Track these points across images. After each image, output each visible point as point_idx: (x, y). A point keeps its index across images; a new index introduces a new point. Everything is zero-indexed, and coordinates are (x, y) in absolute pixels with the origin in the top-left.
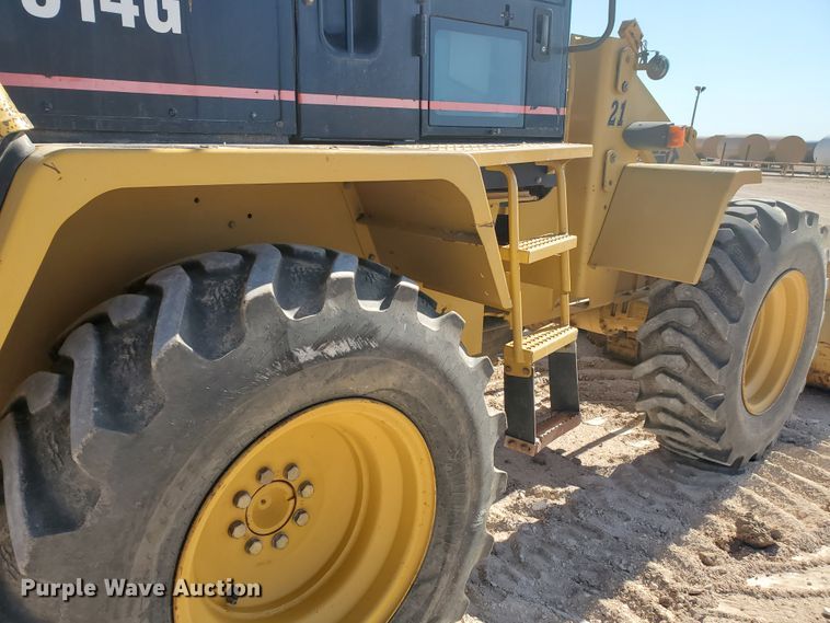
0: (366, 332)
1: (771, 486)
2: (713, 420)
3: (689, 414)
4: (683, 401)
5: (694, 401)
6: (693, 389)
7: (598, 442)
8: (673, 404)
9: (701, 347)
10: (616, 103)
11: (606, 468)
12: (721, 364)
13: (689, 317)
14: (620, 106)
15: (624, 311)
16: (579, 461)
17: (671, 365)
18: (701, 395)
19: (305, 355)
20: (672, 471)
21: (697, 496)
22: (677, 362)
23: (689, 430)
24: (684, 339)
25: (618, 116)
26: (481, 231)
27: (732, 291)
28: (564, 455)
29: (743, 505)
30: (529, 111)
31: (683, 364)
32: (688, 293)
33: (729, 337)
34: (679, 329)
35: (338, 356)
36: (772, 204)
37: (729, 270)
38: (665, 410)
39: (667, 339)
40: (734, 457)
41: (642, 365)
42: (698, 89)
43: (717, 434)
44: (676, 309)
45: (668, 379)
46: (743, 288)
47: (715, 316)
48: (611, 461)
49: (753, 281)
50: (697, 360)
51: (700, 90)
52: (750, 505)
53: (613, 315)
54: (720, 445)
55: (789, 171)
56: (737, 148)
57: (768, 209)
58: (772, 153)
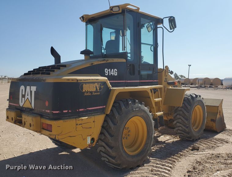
0: (140, 108)
2: (187, 130)
3: (183, 130)
6: (183, 125)
8: (180, 128)
9: (184, 117)
10: (165, 78)
12: (187, 120)
13: (181, 113)
15: (171, 115)
18: (185, 126)
19: (134, 110)
22: (180, 120)
23: (184, 133)
25: (166, 80)
26: (150, 97)
27: (187, 108)
32: (180, 108)
33: (188, 115)
34: (180, 115)
35: (137, 110)
37: (186, 104)
38: (179, 130)
39: (178, 117)
40: (192, 138)
41: (174, 122)
42: (189, 65)
44: (179, 111)
45: (179, 124)
46: (189, 107)
49: (191, 106)
50: (183, 120)
51: (190, 66)
53: (169, 115)
54: (189, 135)
55: (216, 87)
56: (202, 81)
57: (192, 95)
58: (211, 83)
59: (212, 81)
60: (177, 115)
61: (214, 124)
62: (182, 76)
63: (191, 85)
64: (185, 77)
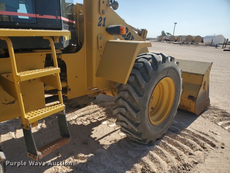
1: (161, 150)
2: (137, 130)
3: (130, 128)
4: (127, 124)
5: (130, 124)
7: (109, 134)
8: (124, 125)
9: (130, 106)
10: (101, 18)
11: (107, 145)
12: (137, 112)
13: (126, 95)
14: (103, 19)
16: (99, 142)
17: (122, 111)
18: (132, 122)
20: (129, 146)
21: (134, 156)
24: (125, 102)
25: (102, 22)
27: (140, 86)
28: (96, 140)
29: (150, 158)
30: (38, 16)
31: (125, 111)
32: (126, 86)
33: (139, 102)
34: (124, 99)
36: (158, 54)
37: (140, 78)
39: (120, 102)
40: (148, 141)
42: (175, 23)
43: (139, 135)
44: (123, 92)
45: (121, 116)
47: (134, 94)
48: (111, 142)
49: (148, 82)
50: (129, 110)
52: (152, 158)
54: (141, 138)
55: (197, 45)
56: (185, 39)
57: (155, 55)
58: (193, 40)
59: (194, 39)
60: (119, 98)
61: (193, 104)
62: (168, 34)
63: (175, 41)
64: (171, 35)
